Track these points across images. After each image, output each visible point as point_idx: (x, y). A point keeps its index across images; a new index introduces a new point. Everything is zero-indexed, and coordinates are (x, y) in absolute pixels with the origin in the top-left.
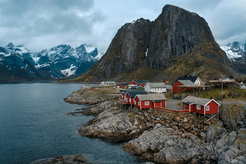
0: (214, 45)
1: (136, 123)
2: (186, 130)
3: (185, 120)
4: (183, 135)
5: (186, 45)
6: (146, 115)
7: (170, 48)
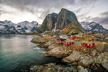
0: (77, 22)
1: (65, 50)
2: (86, 53)
3: (85, 49)
4: (85, 55)
5: (69, 22)
6: (69, 47)
7: (64, 23)
